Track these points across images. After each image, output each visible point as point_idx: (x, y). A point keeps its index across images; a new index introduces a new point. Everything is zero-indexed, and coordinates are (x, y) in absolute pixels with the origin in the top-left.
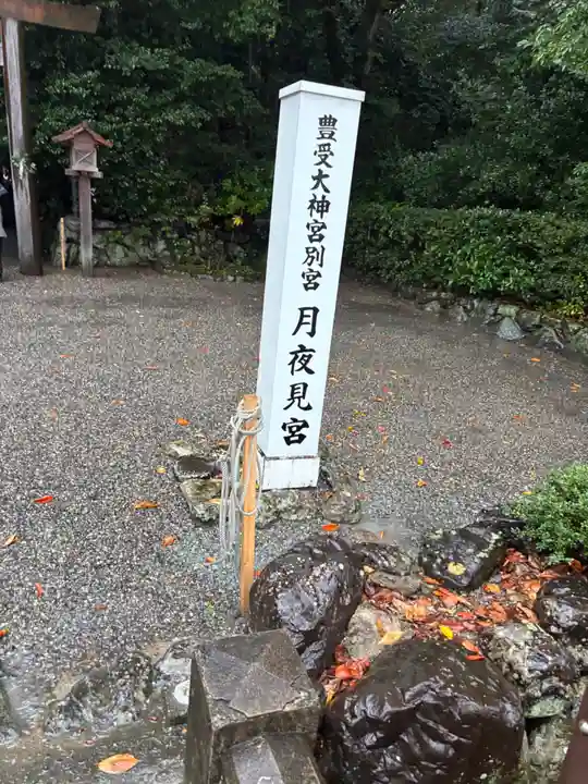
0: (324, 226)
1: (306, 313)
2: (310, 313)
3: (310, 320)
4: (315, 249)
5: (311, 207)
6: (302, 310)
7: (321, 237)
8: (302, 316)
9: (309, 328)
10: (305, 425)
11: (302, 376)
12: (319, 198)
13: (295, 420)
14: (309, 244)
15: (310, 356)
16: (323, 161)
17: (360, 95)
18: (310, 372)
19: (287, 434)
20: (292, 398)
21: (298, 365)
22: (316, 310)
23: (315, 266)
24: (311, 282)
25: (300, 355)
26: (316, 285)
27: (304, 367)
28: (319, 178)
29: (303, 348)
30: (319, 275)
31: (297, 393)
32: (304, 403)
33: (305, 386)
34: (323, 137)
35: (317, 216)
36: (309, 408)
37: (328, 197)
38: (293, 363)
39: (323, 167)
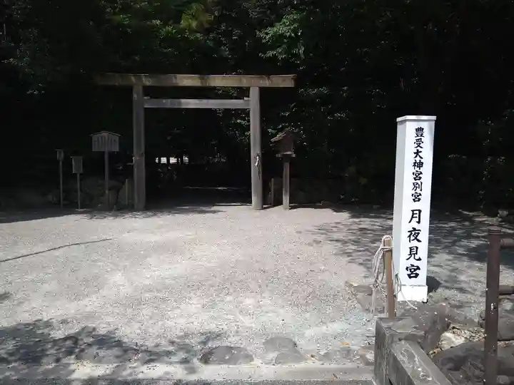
0: (421, 173)
1: (415, 212)
2: (417, 212)
3: (417, 216)
4: (417, 183)
5: (414, 165)
6: (413, 211)
7: (420, 178)
8: (413, 214)
9: (417, 220)
10: (418, 268)
11: (415, 243)
12: (418, 161)
13: (412, 266)
14: (415, 181)
15: (419, 233)
16: (419, 146)
17: (434, 118)
18: (419, 241)
19: (409, 273)
20: (411, 254)
21: (412, 238)
22: (420, 211)
23: (418, 191)
24: (417, 198)
25: (413, 233)
26: (419, 200)
27: (416, 238)
28: (417, 153)
29: (414, 229)
30: (420, 195)
31: (413, 252)
32: (417, 257)
33: (417, 248)
34: (418, 136)
35: (417, 169)
36: (419, 259)
37: (422, 161)
38: (410, 236)
39: (418, 148)
